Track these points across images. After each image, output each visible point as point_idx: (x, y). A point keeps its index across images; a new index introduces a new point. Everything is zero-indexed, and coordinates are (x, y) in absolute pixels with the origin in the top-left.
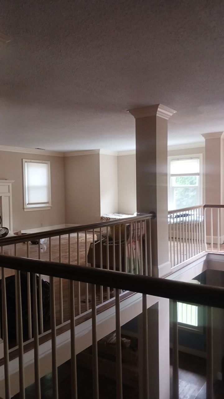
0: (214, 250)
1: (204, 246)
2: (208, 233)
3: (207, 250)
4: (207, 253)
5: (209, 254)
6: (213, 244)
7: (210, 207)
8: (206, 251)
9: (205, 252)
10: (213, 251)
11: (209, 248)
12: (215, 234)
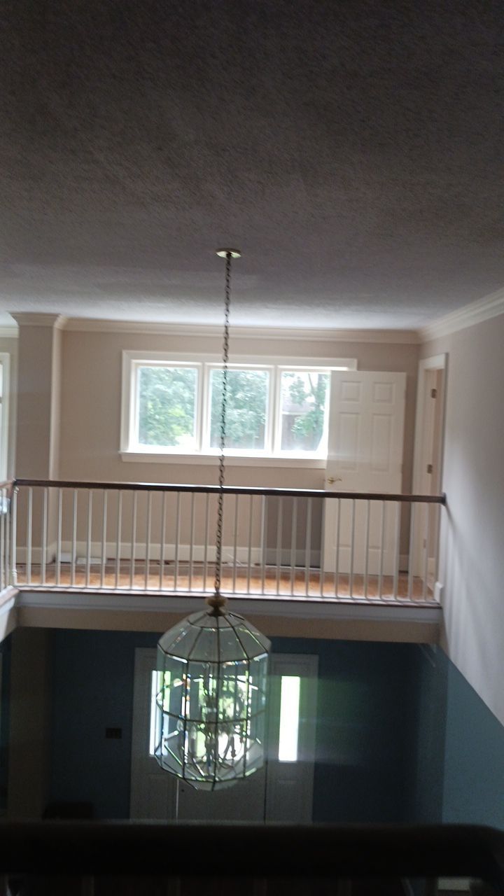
0: (33, 581)
1: (11, 572)
2: (22, 542)
3: (18, 582)
4: (16, 591)
5: (21, 591)
6: (32, 564)
7: (26, 485)
8: (15, 587)
9: (12, 590)
10: (31, 584)
11: (22, 577)
12: (37, 542)
